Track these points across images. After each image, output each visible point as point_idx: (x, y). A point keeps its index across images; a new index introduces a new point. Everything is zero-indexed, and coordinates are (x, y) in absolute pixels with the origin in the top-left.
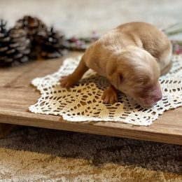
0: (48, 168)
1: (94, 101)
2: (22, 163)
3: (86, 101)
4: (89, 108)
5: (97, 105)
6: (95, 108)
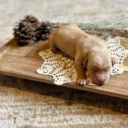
1: (71, 67)
6: (71, 72)
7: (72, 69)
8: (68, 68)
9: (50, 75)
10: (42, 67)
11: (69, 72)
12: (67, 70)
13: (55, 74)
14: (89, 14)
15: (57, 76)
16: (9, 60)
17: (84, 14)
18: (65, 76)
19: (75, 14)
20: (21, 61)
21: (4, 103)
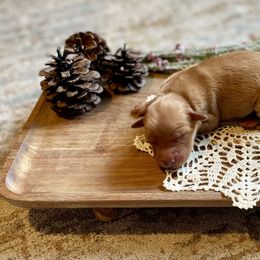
1: (210, 147)
3: (199, 146)
5: (211, 155)
7: (212, 151)
11: (203, 160)
12: (201, 152)
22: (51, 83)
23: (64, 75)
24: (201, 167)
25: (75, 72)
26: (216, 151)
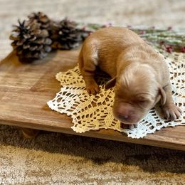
0: (83, 170)
1: (104, 103)
2: (60, 162)
3: (97, 102)
4: (98, 110)
5: (106, 108)
6: (103, 111)
7: (106, 106)
8: (100, 104)
9: (69, 113)
10: (56, 98)
11: (100, 112)
12: (98, 107)
13: (75, 114)
14: (140, 14)
15: (78, 118)
16: (4, 98)
17: (133, 13)
18: (92, 118)
19: (117, 14)
20: (25, 99)
21: (8, 179)
22: (18, 44)
23: (26, 37)
24: (99, 117)
25: (32, 34)
26: (109, 105)
